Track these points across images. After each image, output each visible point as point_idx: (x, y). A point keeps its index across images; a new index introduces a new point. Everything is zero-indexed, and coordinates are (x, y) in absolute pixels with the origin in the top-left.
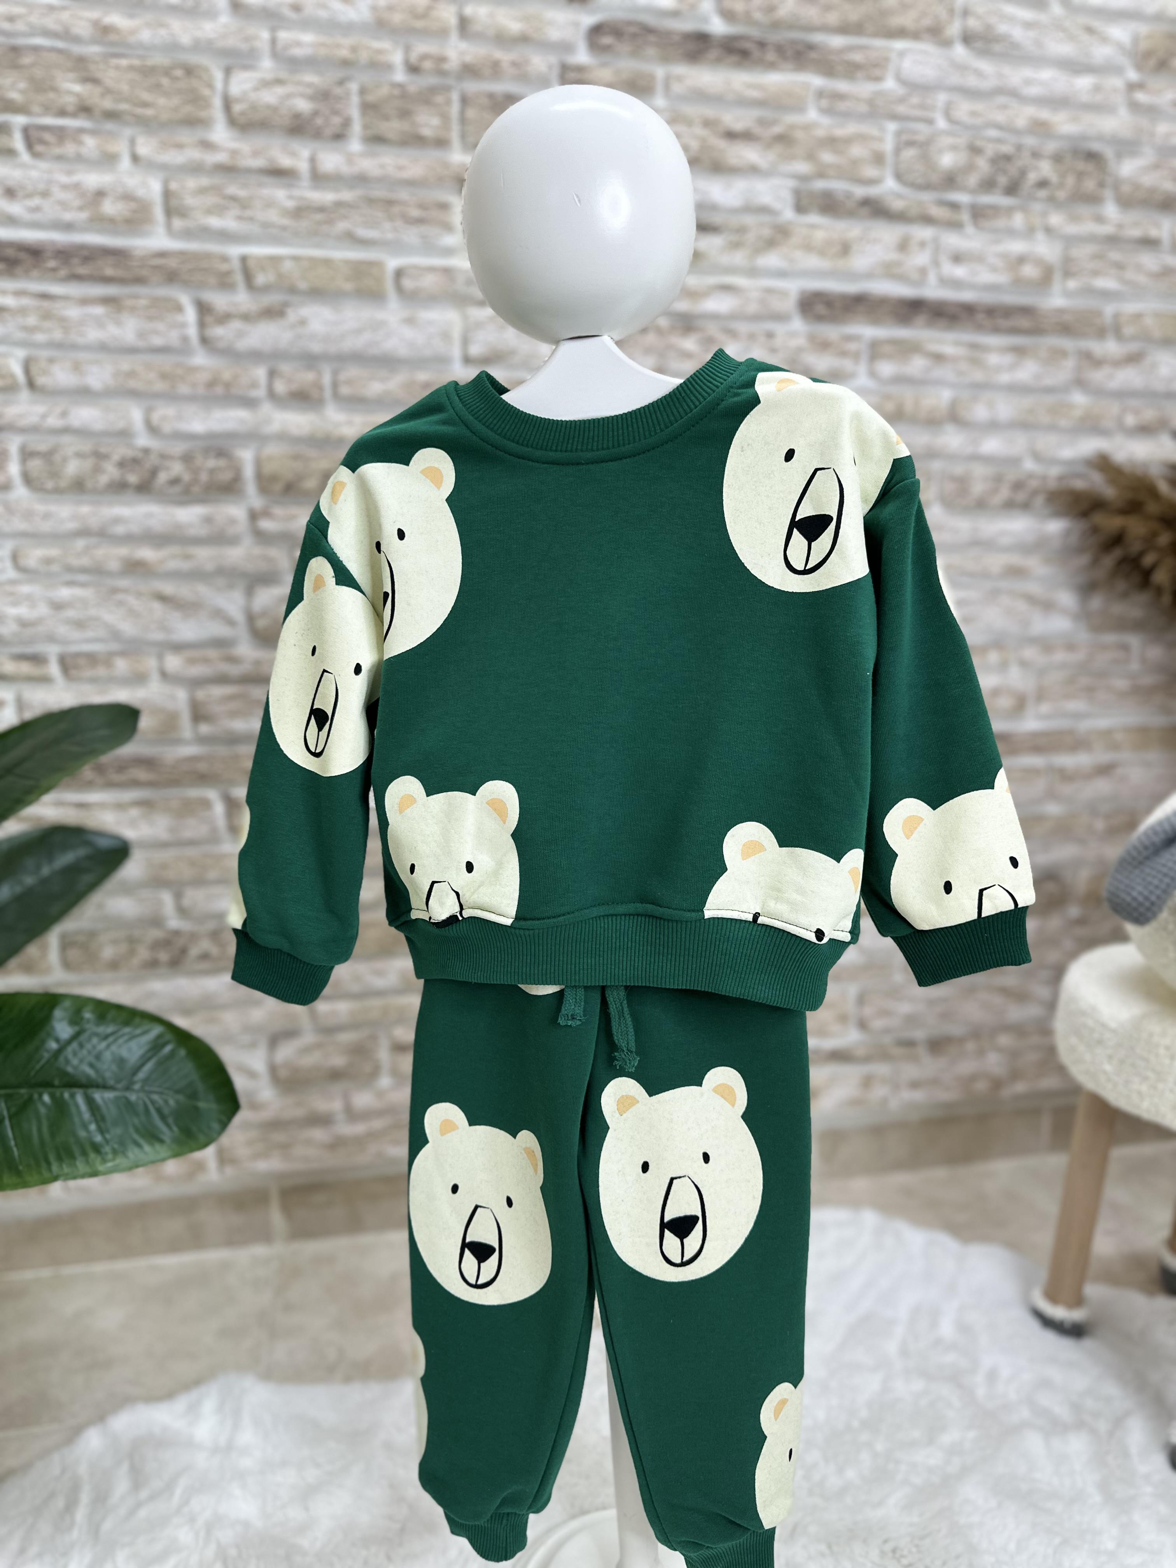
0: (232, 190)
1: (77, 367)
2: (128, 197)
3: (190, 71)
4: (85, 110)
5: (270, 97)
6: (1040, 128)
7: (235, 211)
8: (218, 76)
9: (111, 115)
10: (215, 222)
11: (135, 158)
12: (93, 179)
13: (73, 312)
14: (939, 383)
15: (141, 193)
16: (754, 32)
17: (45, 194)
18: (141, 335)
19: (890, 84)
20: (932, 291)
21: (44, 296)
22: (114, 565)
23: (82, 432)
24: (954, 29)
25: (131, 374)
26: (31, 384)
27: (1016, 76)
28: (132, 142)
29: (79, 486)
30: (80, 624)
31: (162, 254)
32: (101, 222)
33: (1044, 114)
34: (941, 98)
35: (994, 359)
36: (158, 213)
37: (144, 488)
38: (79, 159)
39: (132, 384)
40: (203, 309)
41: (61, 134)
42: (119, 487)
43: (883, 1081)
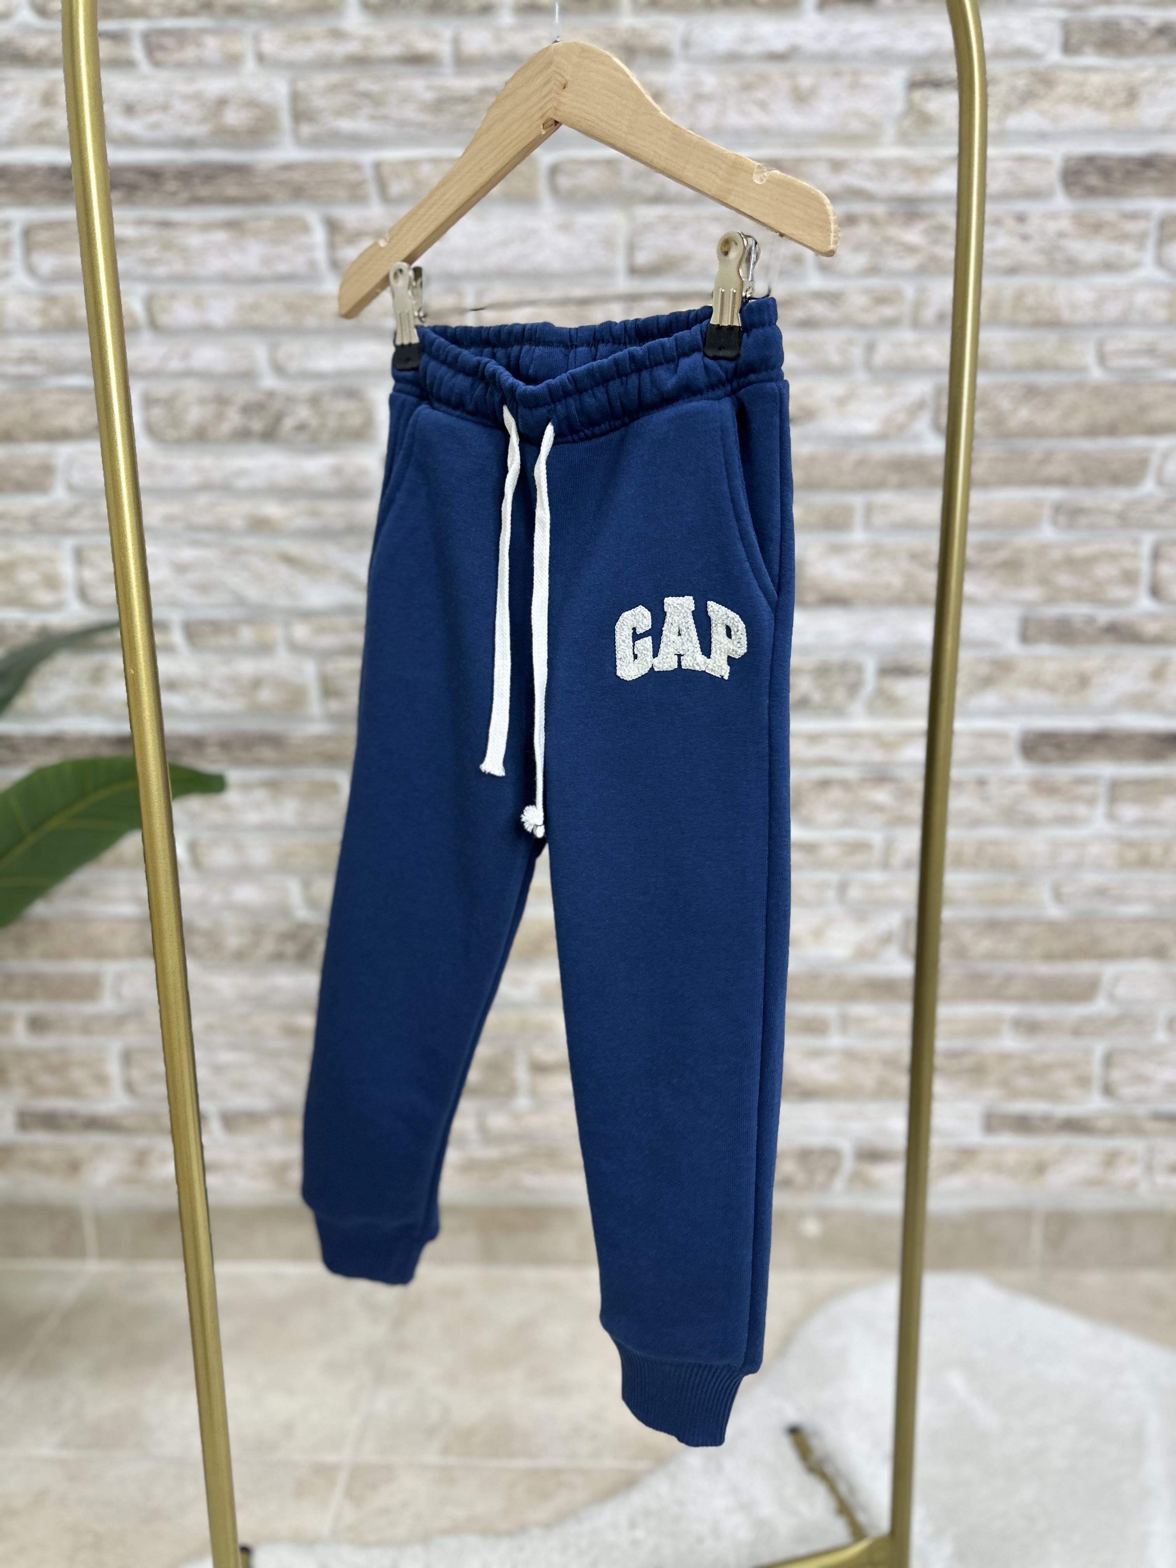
0: (366, 84)
1: (199, 303)
2: (251, 103)
4: (206, 6)
7: (368, 110)
10: (346, 125)
11: (261, 58)
12: (214, 86)
13: (194, 240)
15: (265, 97)
17: (165, 108)
18: (266, 261)
21: (165, 224)
22: (238, 523)
23: (204, 375)
25: (255, 307)
26: (153, 324)
28: (257, 39)
29: (201, 437)
30: (204, 588)
31: (288, 167)
32: (224, 135)
36: (285, 119)
37: (269, 436)
38: (201, 65)
39: (257, 318)
40: (333, 227)
41: (181, 36)
42: (243, 436)
43: (1133, 1160)
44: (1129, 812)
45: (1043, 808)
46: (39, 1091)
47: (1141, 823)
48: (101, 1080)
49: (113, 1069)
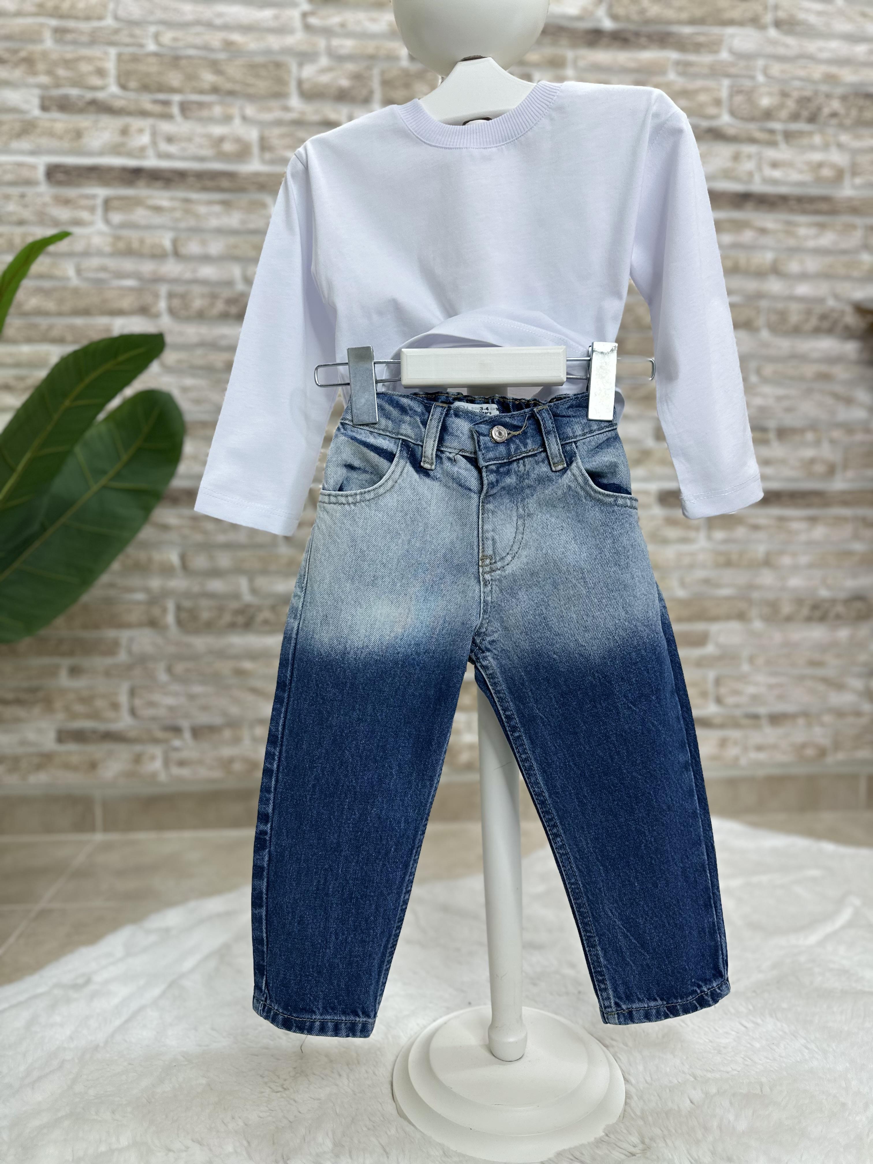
1: (204, 243)
2: (238, 140)
3: (278, 65)
4: (215, 90)
5: (325, 79)
6: (831, 79)
8: (294, 68)
9: (231, 93)
10: (290, 154)
11: (244, 119)
12: (218, 130)
13: (202, 210)
14: (764, 248)
15: (245, 138)
16: (632, 27)
17: (189, 140)
18: (242, 222)
19: (724, 55)
20: (757, 187)
21: (187, 201)
23: (204, 282)
24: (768, 18)
25: (235, 247)
26: (176, 254)
27: (812, 46)
28: (242, 109)
29: (201, 316)
30: (197, 402)
31: (257, 174)
32: (222, 156)
33: (834, 70)
34: (760, 63)
35: (802, 231)
36: (256, 150)
38: (211, 120)
39: (236, 252)
41: (201, 105)
43: (736, 743)
44: (719, 535)
45: (672, 533)
46: (73, 716)
47: (726, 541)
48: (115, 706)
49: (123, 699)
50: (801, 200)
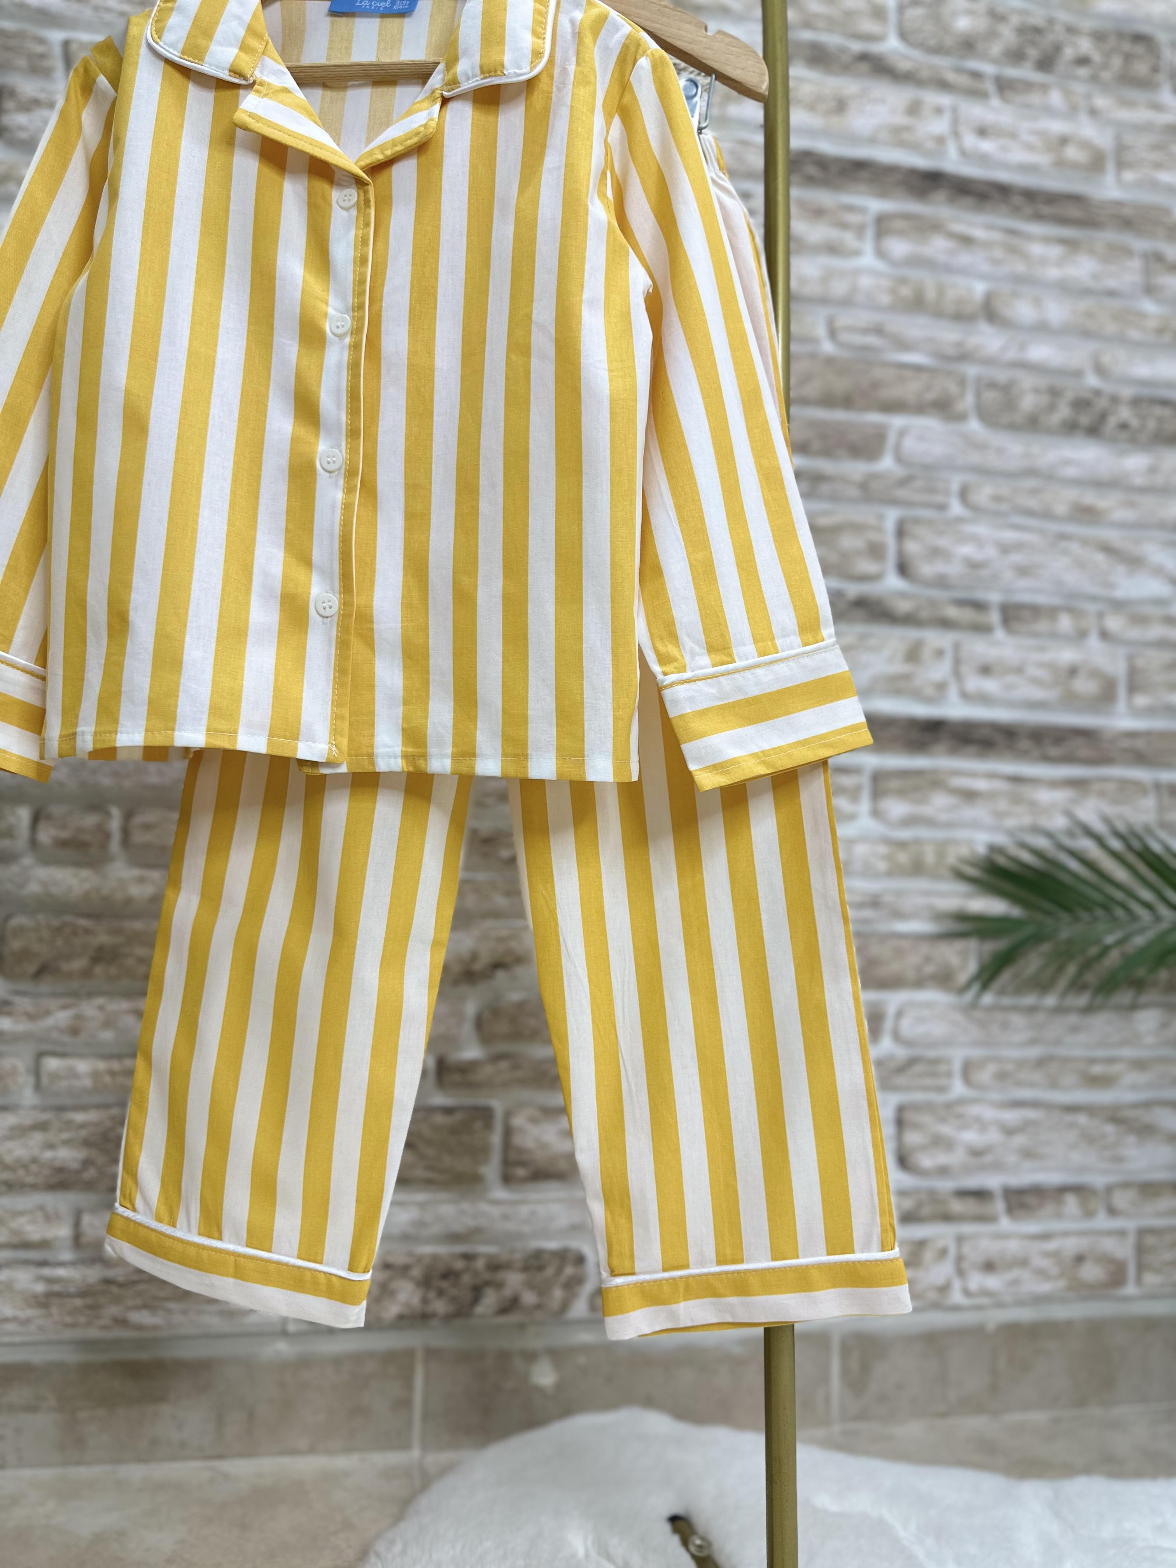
50: (1030, 195)
